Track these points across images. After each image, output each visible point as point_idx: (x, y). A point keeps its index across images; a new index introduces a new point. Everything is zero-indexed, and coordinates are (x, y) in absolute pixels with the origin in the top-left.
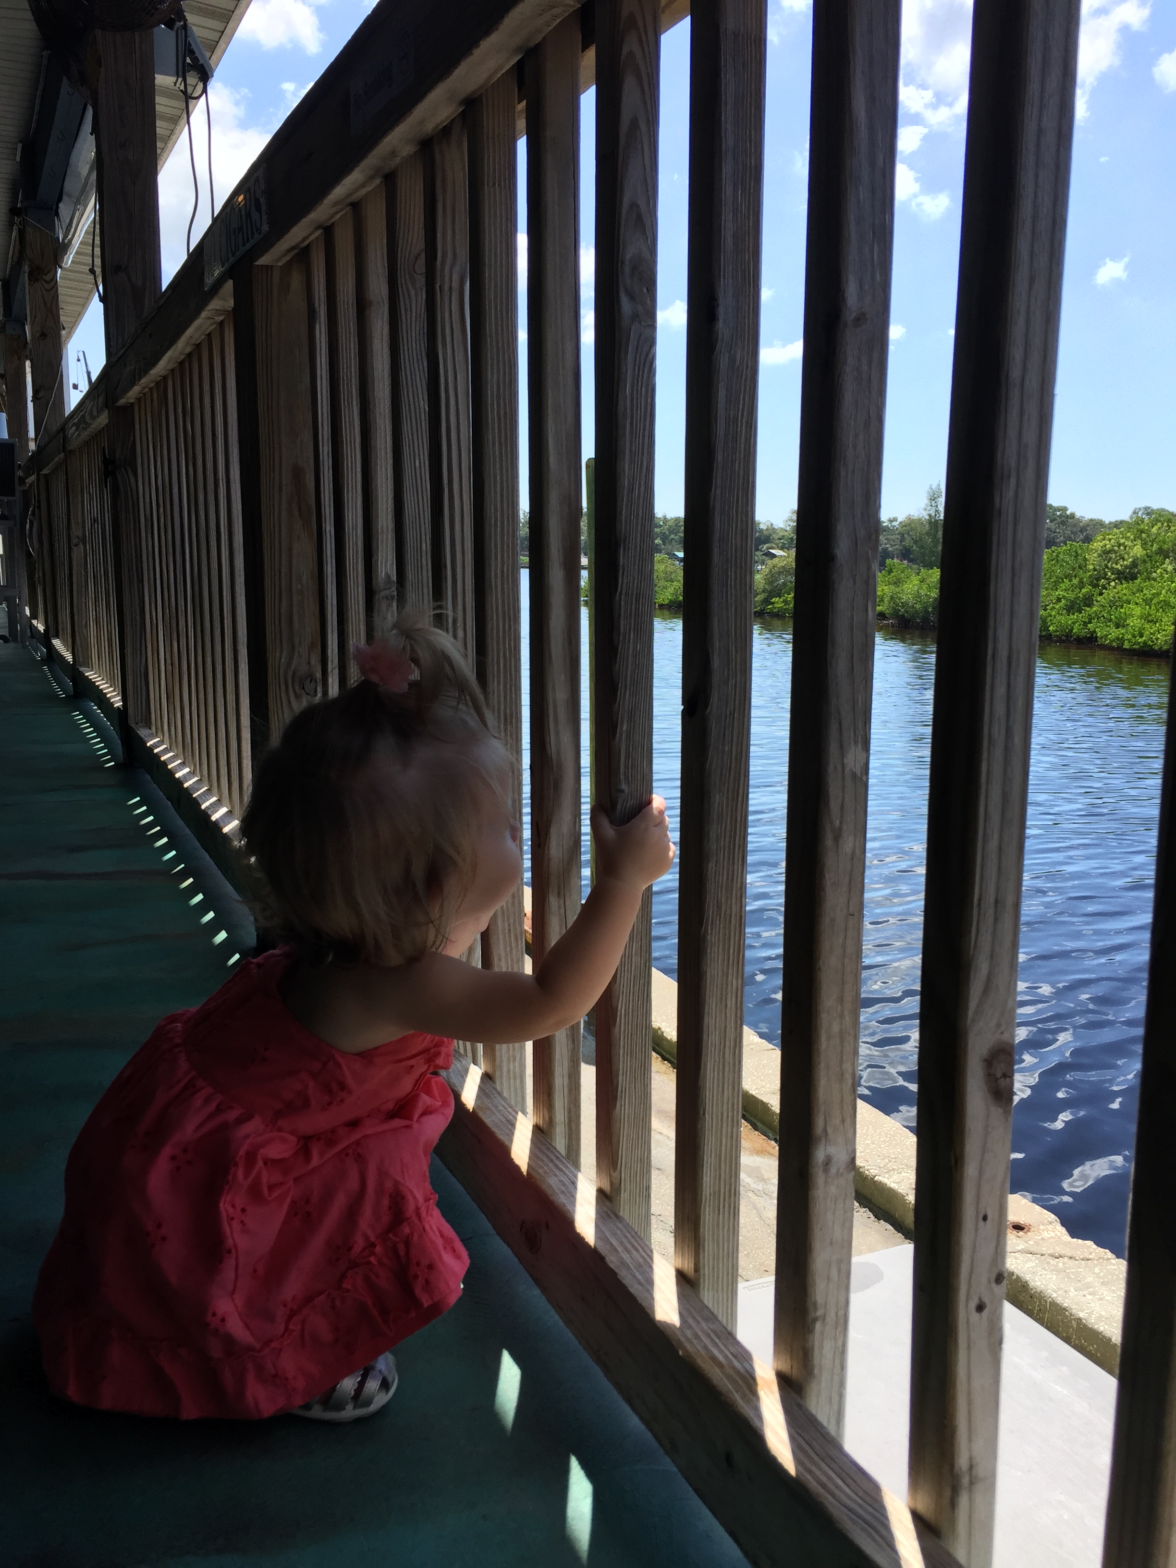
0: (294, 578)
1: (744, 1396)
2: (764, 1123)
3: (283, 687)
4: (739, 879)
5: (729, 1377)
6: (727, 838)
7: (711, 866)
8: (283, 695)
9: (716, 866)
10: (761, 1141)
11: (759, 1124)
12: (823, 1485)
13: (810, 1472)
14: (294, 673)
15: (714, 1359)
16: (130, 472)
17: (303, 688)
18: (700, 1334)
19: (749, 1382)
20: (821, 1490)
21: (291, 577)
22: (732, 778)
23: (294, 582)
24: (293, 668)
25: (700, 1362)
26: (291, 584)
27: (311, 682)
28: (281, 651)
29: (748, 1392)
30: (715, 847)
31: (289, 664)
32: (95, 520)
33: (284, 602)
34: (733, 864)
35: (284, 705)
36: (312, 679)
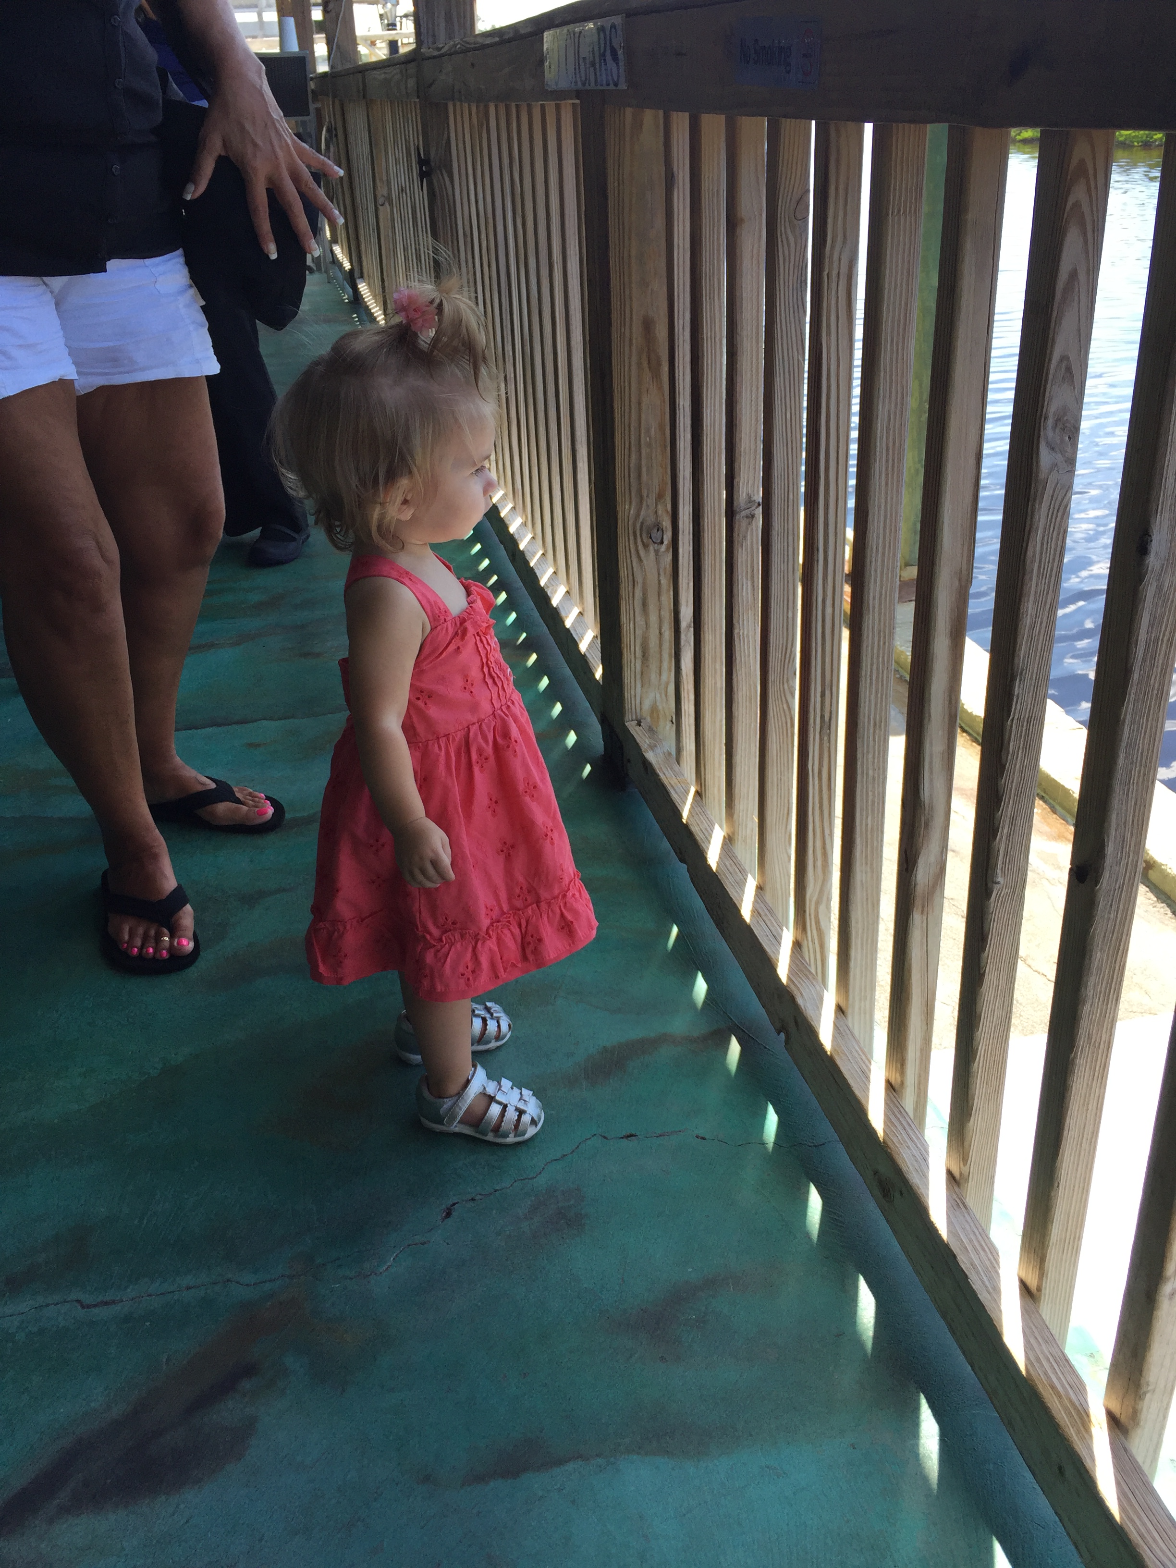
0: (643, 431)
1: (1078, 1432)
2: (1064, 808)
3: (632, 538)
4: (1111, 1016)
5: (1066, 1409)
6: (1104, 985)
7: (1086, 1008)
8: (631, 546)
9: (1091, 1007)
10: (1059, 825)
11: (1058, 807)
12: (1142, 1536)
13: (1132, 1521)
14: (642, 523)
15: (1053, 1387)
16: (445, 175)
17: (651, 538)
18: (1041, 1357)
19: (1083, 1417)
20: (1141, 1542)
21: (640, 431)
22: (1114, 938)
23: (643, 435)
24: (641, 519)
25: (1040, 1388)
26: (640, 435)
27: (658, 531)
28: (630, 503)
29: (1082, 1429)
30: (1092, 993)
31: (638, 515)
32: (403, 190)
33: (633, 457)
34: (1107, 1005)
35: (633, 555)
36: (659, 528)
